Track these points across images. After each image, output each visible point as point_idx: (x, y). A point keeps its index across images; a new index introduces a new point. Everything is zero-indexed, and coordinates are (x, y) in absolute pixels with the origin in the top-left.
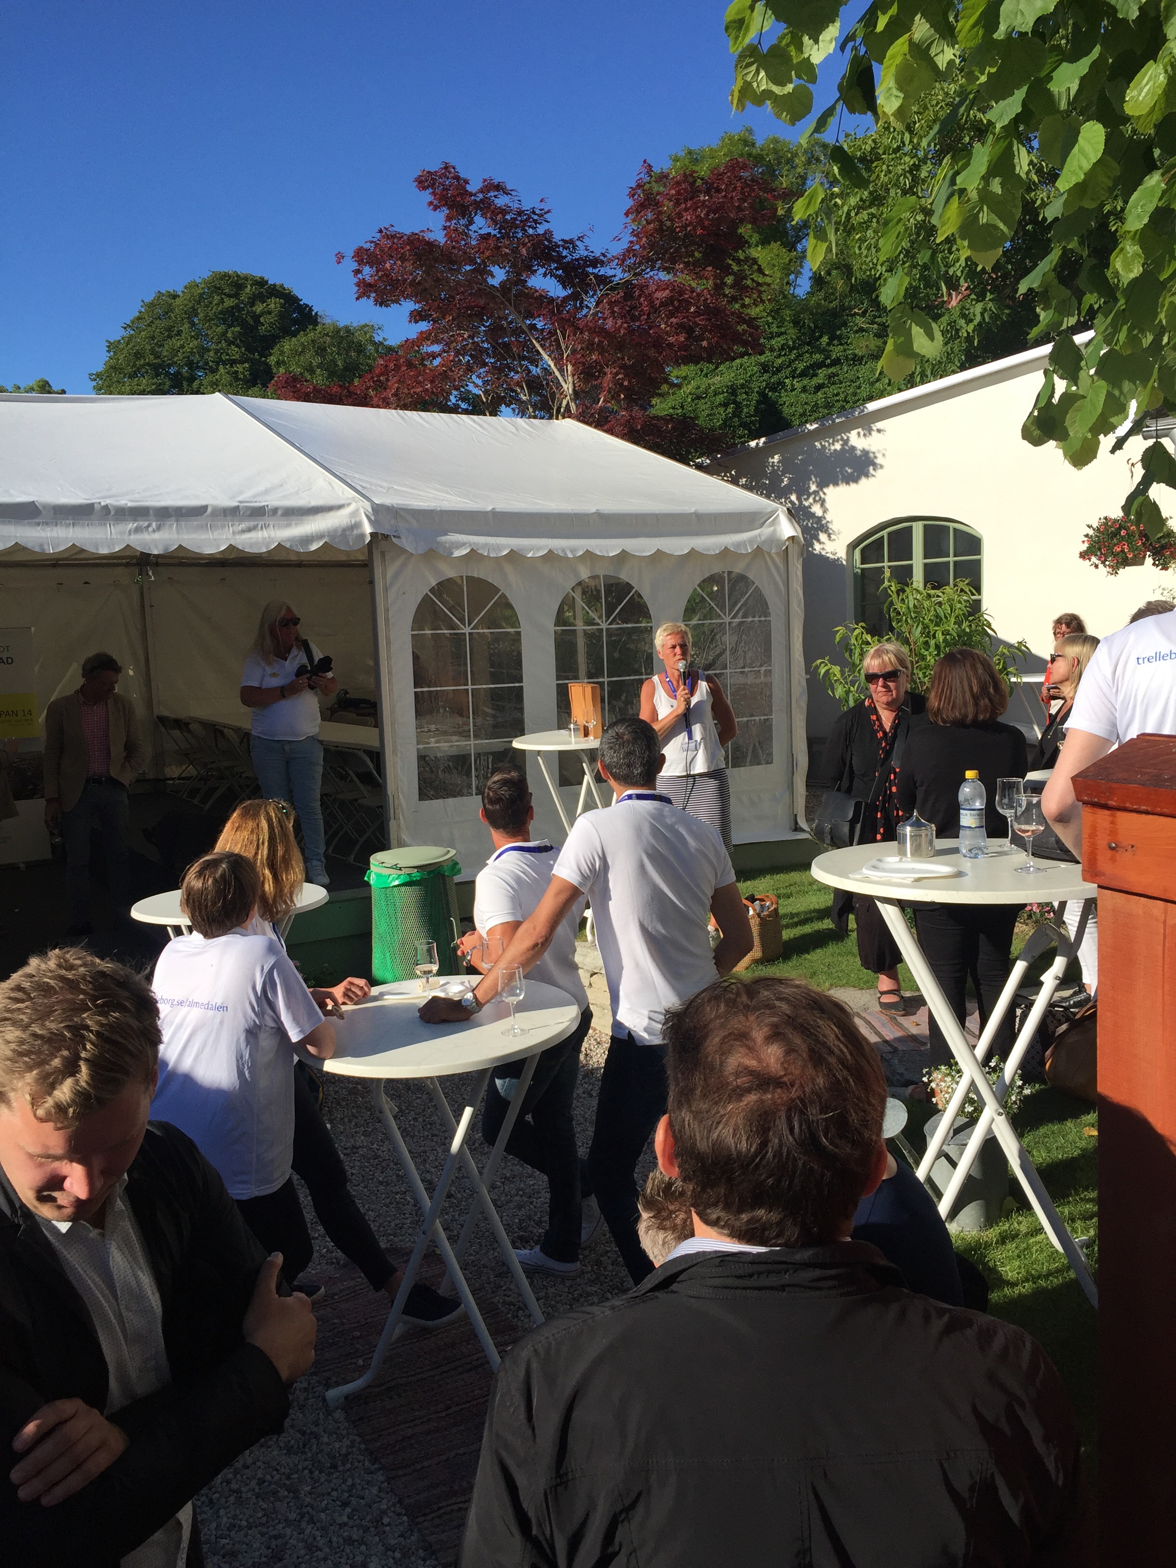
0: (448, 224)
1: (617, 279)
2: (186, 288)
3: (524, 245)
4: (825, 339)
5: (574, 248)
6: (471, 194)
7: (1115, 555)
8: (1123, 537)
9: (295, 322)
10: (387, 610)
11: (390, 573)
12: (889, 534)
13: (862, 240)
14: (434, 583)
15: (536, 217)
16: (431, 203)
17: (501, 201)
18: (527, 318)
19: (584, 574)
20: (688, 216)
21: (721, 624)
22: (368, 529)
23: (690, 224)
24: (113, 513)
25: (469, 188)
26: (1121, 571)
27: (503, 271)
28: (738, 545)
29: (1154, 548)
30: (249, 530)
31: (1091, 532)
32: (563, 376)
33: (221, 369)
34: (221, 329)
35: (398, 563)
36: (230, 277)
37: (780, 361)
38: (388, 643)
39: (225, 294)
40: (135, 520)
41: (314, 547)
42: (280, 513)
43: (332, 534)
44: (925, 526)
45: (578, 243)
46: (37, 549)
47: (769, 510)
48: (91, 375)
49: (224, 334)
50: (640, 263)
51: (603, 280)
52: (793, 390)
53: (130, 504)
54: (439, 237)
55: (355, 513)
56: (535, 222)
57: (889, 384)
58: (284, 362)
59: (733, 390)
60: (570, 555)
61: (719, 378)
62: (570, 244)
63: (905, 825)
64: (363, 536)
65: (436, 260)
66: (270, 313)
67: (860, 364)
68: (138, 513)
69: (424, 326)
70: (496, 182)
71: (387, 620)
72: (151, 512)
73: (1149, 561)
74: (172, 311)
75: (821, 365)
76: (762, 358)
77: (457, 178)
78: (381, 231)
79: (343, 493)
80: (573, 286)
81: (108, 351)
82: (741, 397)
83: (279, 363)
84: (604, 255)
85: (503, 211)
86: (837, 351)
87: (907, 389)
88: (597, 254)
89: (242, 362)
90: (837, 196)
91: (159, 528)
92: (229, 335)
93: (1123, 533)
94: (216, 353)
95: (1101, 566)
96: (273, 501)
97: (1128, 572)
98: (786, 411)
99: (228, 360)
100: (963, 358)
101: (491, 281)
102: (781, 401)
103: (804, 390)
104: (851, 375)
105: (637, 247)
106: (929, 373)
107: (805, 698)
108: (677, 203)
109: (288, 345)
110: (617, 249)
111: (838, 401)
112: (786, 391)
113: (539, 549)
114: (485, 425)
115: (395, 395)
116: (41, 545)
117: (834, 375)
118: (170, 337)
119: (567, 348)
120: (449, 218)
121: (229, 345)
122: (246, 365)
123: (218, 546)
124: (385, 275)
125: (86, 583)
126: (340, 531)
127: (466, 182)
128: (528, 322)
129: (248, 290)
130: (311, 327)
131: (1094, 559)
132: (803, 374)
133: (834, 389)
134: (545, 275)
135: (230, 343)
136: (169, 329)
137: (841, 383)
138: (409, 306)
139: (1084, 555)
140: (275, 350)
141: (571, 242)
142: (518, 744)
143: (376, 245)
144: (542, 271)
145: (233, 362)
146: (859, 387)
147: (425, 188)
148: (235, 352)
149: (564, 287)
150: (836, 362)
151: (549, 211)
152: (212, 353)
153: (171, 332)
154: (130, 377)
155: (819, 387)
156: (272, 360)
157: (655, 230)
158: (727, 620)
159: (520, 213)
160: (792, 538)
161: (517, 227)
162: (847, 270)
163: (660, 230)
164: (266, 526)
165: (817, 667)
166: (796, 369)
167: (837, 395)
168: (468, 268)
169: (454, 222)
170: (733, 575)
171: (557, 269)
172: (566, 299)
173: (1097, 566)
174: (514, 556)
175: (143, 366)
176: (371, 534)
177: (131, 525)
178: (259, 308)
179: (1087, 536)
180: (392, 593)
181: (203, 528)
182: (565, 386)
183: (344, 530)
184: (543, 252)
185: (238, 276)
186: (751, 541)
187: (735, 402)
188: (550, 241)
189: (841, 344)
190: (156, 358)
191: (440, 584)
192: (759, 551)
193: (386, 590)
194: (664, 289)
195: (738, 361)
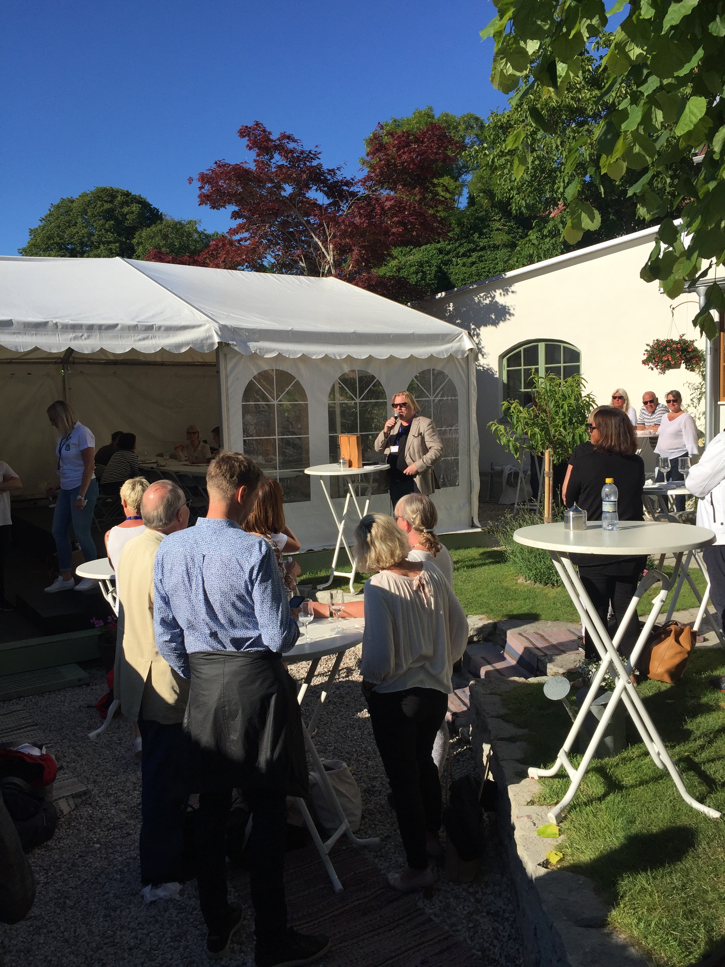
0: (258, 158)
1: (360, 193)
2: (80, 196)
3: (304, 172)
4: (476, 235)
5: (334, 174)
6: (272, 141)
7: (663, 362)
8: (668, 352)
9: (148, 218)
10: (227, 390)
11: (230, 366)
12: (524, 349)
13: (501, 176)
14: (256, 373)
15: (312, 156)
16: (248, 145)
17: (291, 145)
18: (304, 216)
19: (346, 369)
20: (405, 157)
21: (428, 401)
22: (216, 340)
23: (406, 161)
24: (60, 327)
25: (271, 137)
26: (667, 372)
27: (291, 187)
28: (439, 353)
29: (686, 358)
30: (144, 339)
31: (649, 349)
32: (327, 251)
33: (102, 247)
34: (101, 222)
35: (235, 360)
36: (107, 190)
37: (449, 247)
38: (228, 410)
39: (105, 201)
40: (74, 332)
41: (183, 350)
42: (162, 329)
43: (194, 342)
44: (546, 345)
45: (337, 171)
46: (13, 349)
47: (457, 332)
48: (19, 250)
49: (103, 225)
50: (375, 185)
51: (353, 194)
52: (457, 265)
53: (71, 322)
54: (252, 166)
55: (209, 330)
56: (312, 158)
57: (517, 262)
58: (142, 243)
59: (421, 264)
60: (338, 358)
61: (412, 257)
62: (332, 172)
63: (569, 511)
64: (213, 344)
65: (250, 180)
66: (132, 213)
67: (498, 250)
68: (74, 327)
69: (240, 221)
70: (287, 134)
71: (227, 396)
72: (84, 327)
73: (683, 366)
74: (71, 211)
75: (474, 250)
76: (439, 246)
77: (264, 131)
78: (216, 163)
79: (200, 318)
80: (334, 197)
81: (30, 235)
82: (427, 268)
83: (139, 244)
84: (353, 179)
85: (292, 152)
86: (482, 243)
87: (528, 265)
88: (348, 178)
89: (115, 243)
90: (486, 148)
91: (88, 337)
92: (107, 226)
93: (668, 349)
94: (98, 237)
95: (655, 369)
96: (157, 322)
97: (670, 372)
98: (453, 278)
99: (106, 241)
100: (562, 247)
101: (283, 193)
102: (450, 271)
103: (464, 265)
104: (492, 256)
105: (373, 175)
106: (542, 256)
107: (478, 446)
108: (398, 150)
109: (145, 232)
110: (361, 175)
111: (484, 272)
112: (453, 265)
113: (319, 354)
114: (281, 280)
115: (224, 262)
116: (16, 347)
117: (482, 256)
118: (69, 227)
119: (330, 234)
120: (258, 155)
121: (107, 232)
122: (117, 245)
123: (125, 349)
124: (217, 190)
125: (29, 374)
126: (199, 342)
127: (270, 133)
128: (305, 219)
129: (119, 198)
130: (159, 222)
131: (651, 365)
132: (464, 255)
133: (482, 265)
134: (317, 190)
135: (107, 231)
136: (69, 222)
137: (486, 261)
138: (232, 208)
139: (645, 362)
140: (137, 235)
141: (333, 170)
142: (307, 471)
143: (213, 171)
144: (315, 187)
145: (109, 243)
146: (497, 264)
147: (244, 137)
148: (110, 236)
149: (328, 198)
150: (483, 249)
151: (320, 153)
152: (96, 237)
153: (71, 224)
154: (44, 251)
155: (473, 263)
156: (135, 241)
157: (385, 164)
158: (432, 398)
159: (302, 152)
160: (471, 350)
161: (301, 160)
162: (490, 194)
163: (388, 164)
164: (154, 337)
165: (490, 426)
166: (459, 252)
167: (484, 268)
168: (269, 185)
169: (261, 157)
170: (436, 372)
171: (324, 187)
172: (330, 205)
173: (652, 369)
174: (304, 358)
175: (52, 244)
176: (218, 343)
177: (72, 335)
178: (126, 210)
179: (646, 351)
180: (231, 379)
181: (116, 337)
182: (328, 258)
183: (202, 340)
184: (316, 176)
185: (113, 190)
186: (446, 351)
187: (422, 271)
188: (319, 169)
189: (486, 238)
190: (60, 239)
191: (260, 374)
192: (451, 357)
193: (227, 377)
194: (390, 200)
195: (424, 247)
